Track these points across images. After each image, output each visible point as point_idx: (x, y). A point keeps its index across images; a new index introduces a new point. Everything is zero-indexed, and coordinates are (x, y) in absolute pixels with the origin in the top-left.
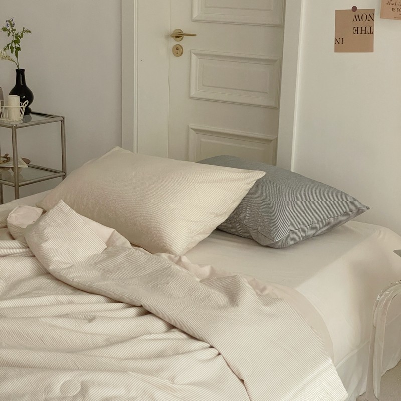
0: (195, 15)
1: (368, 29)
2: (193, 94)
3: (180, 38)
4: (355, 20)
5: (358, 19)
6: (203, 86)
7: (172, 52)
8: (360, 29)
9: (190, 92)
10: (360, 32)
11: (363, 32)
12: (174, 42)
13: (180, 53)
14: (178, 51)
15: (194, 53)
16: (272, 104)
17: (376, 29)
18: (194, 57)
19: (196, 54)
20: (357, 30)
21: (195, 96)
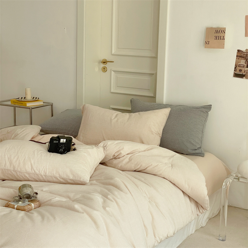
0: (113, 52)
1: (222, 38)
2: (112, 91)
3: (106, 63)
4: (216, 33)
5: (217, 32)
6: (117, 87)
7: (101, 70)
8: (218, 37)
9: (111, 90)
10: (218, 39)
11: (220, 39)
12: (102, 65)
13: (105, 71)
14: (104, 69)
15: (113, 71)
16: (152, 95)
17: (226, 38)
18: (113, 72)
19: (114, 71)
20: (216, 38)
21: (113, 92)
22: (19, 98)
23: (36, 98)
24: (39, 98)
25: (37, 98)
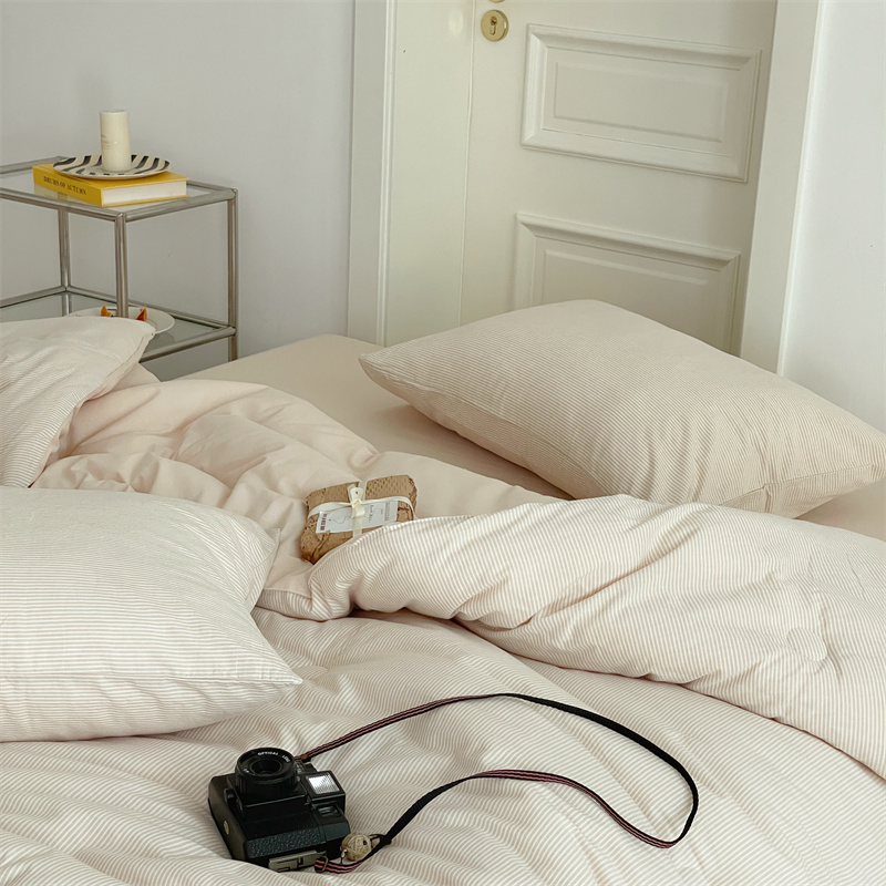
2: (530, 135)
6: (555, 117)
7: (478, 29)
9: (522, 136)
12: (485, 6)
14: (495, 26)
15: (536, 34)
18: (535, 43)
19: (539, 36)
21: (534, 142)
22: (72, 160)
23: (157, 160)
24: (167, 163)
25: (161, 164)
